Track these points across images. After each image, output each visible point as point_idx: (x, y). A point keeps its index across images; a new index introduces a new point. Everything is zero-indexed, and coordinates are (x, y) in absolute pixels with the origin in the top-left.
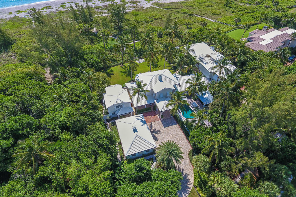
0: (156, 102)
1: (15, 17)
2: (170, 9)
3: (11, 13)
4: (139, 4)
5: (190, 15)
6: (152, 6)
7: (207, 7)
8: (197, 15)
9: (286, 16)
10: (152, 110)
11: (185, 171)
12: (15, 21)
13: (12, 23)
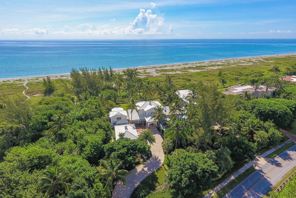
0: (145, 118)
1: (59, 79)
2: (173, 77)
3: (57, 77)
4: (150, 74)
5: (188, 80)
6: (161, 75)
7: (204, 76)
8: (194, 80)
9: (262, 80)
10: (143, 125)
11: (159, 158)
12: (59, 81)
13: (56, 82)
